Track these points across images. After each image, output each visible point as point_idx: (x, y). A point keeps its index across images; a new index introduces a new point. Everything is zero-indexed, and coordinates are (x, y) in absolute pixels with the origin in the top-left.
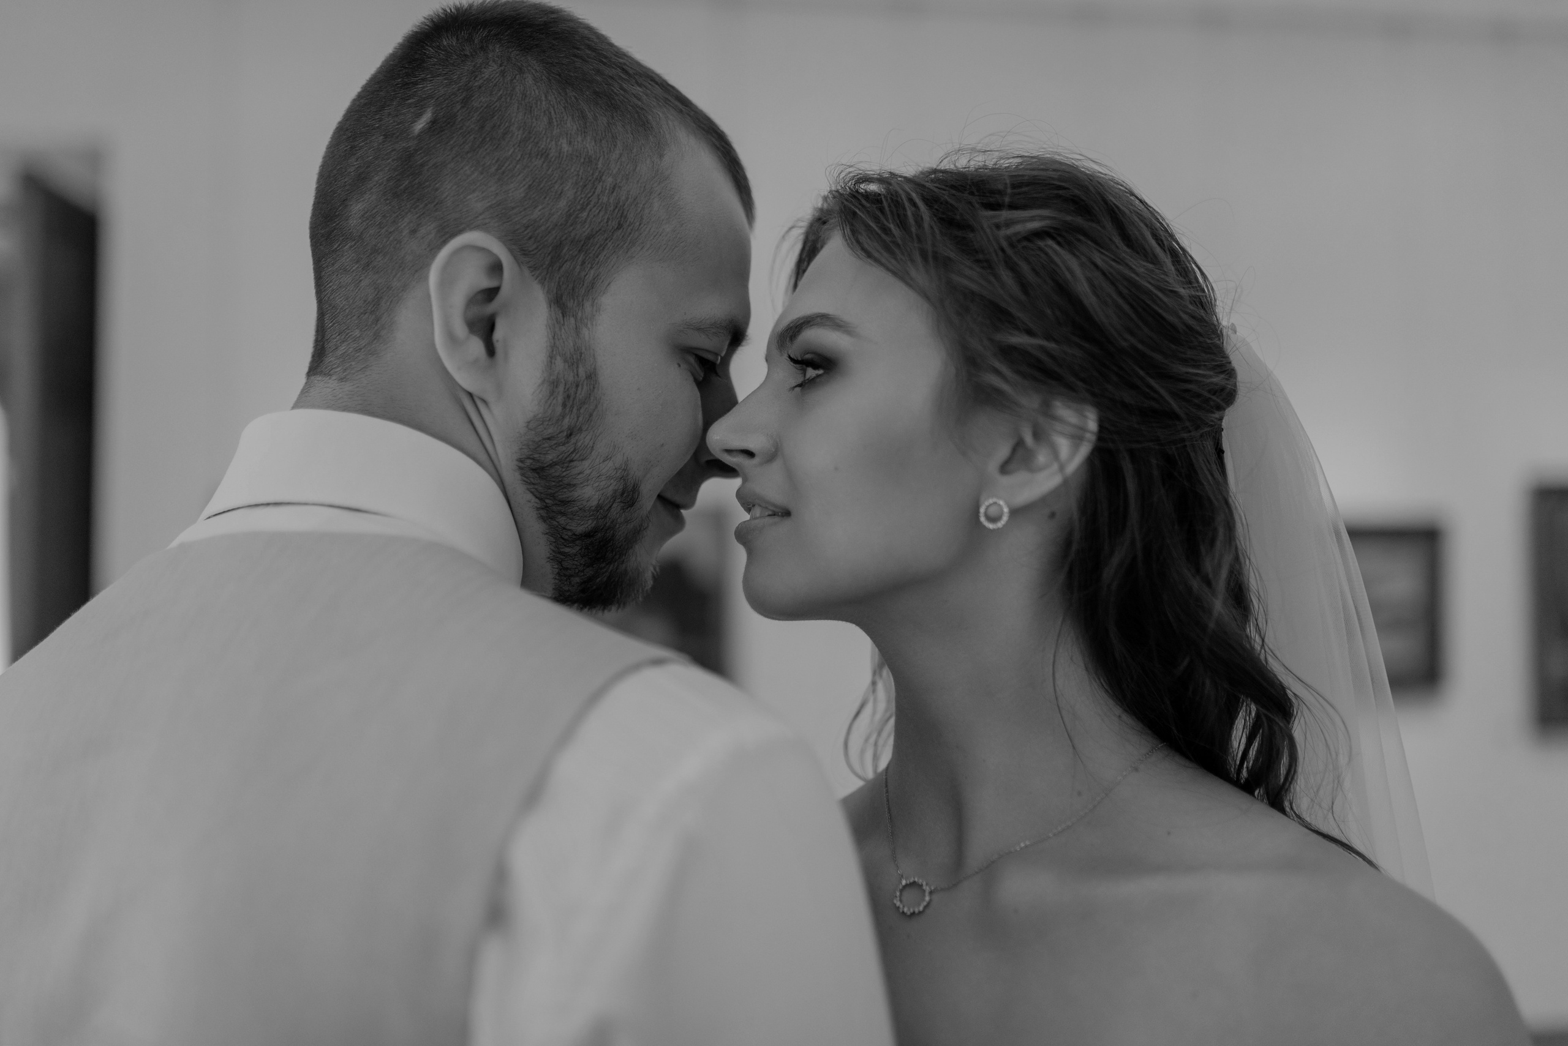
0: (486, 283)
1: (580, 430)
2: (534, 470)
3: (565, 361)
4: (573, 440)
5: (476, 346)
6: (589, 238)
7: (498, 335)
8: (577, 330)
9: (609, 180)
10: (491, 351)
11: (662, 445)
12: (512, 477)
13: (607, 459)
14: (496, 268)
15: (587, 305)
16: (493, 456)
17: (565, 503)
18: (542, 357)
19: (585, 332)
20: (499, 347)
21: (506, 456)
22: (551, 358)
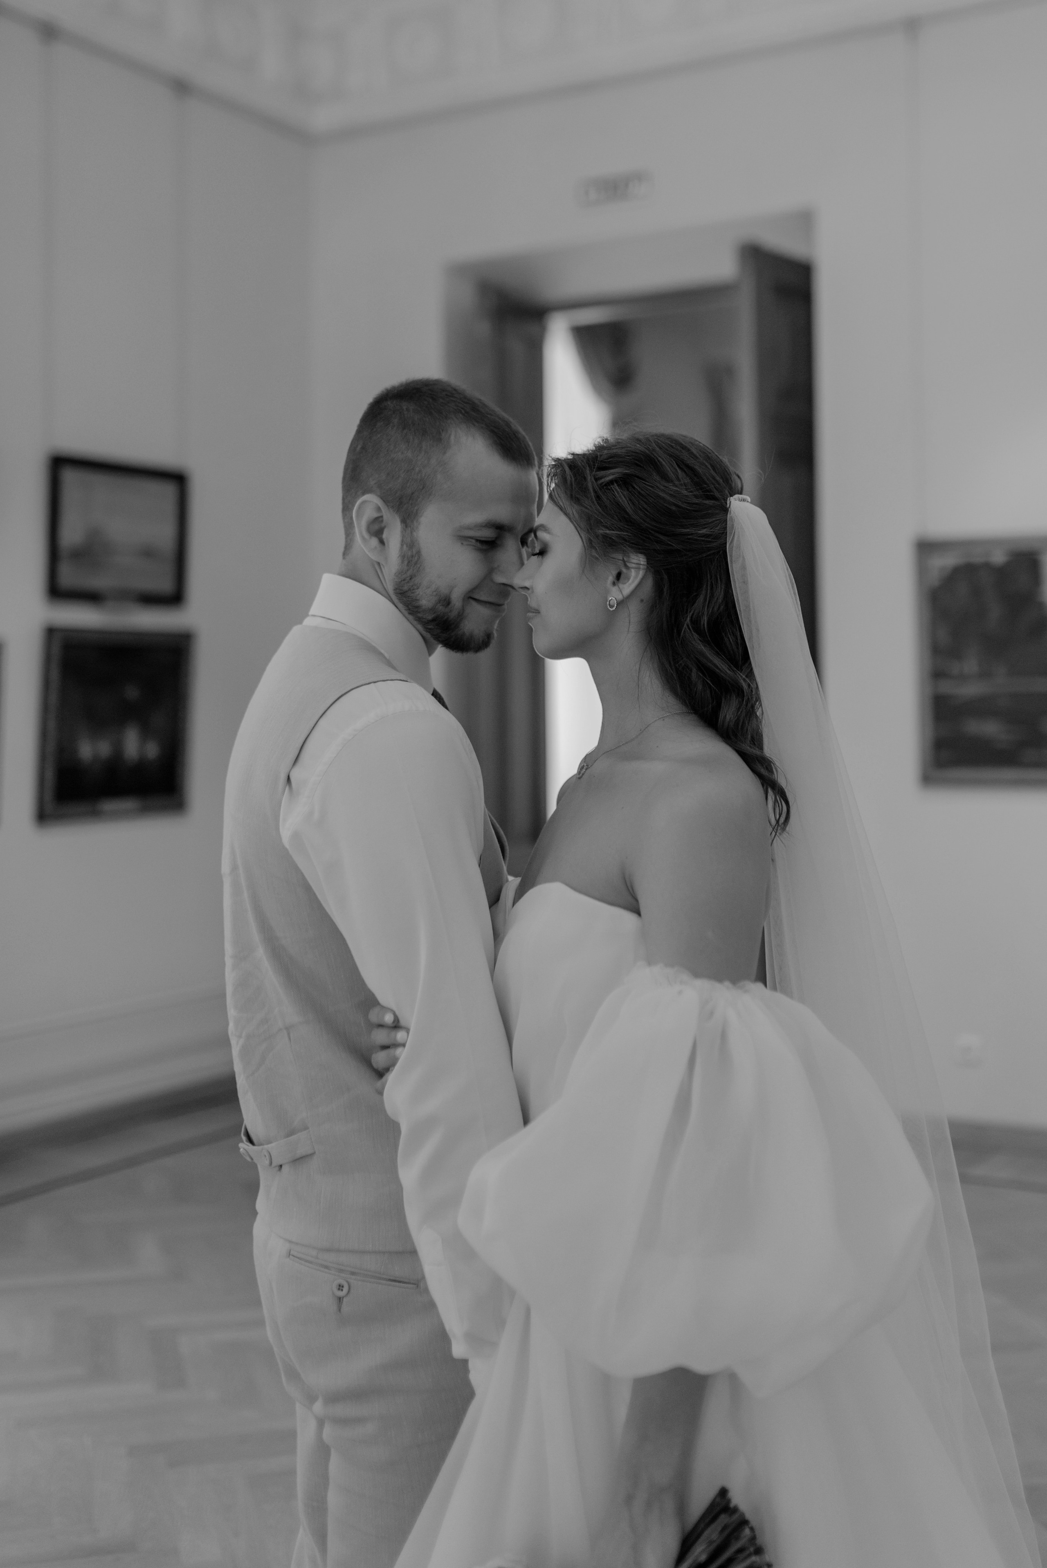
0: (376, 515)
1: (415, 576)
2: (400, 594)
3: (407, 546)
4: (413, 580)
5: (374, 541)
6: (413, 494)
7: (384, 536)
8: (411, 532)
9: (417, 469)
10: (382, 542)
11: (455, 579)
12: (394, 597)
13: (428, 588)
14: (379, 509)
15: (415, 522)
16: (387, 589)
17: (417, 607)
18: (398, 545)
19: (415, 534)
20: (385, 541)
21: (390, 588)
22: (402, 545)
